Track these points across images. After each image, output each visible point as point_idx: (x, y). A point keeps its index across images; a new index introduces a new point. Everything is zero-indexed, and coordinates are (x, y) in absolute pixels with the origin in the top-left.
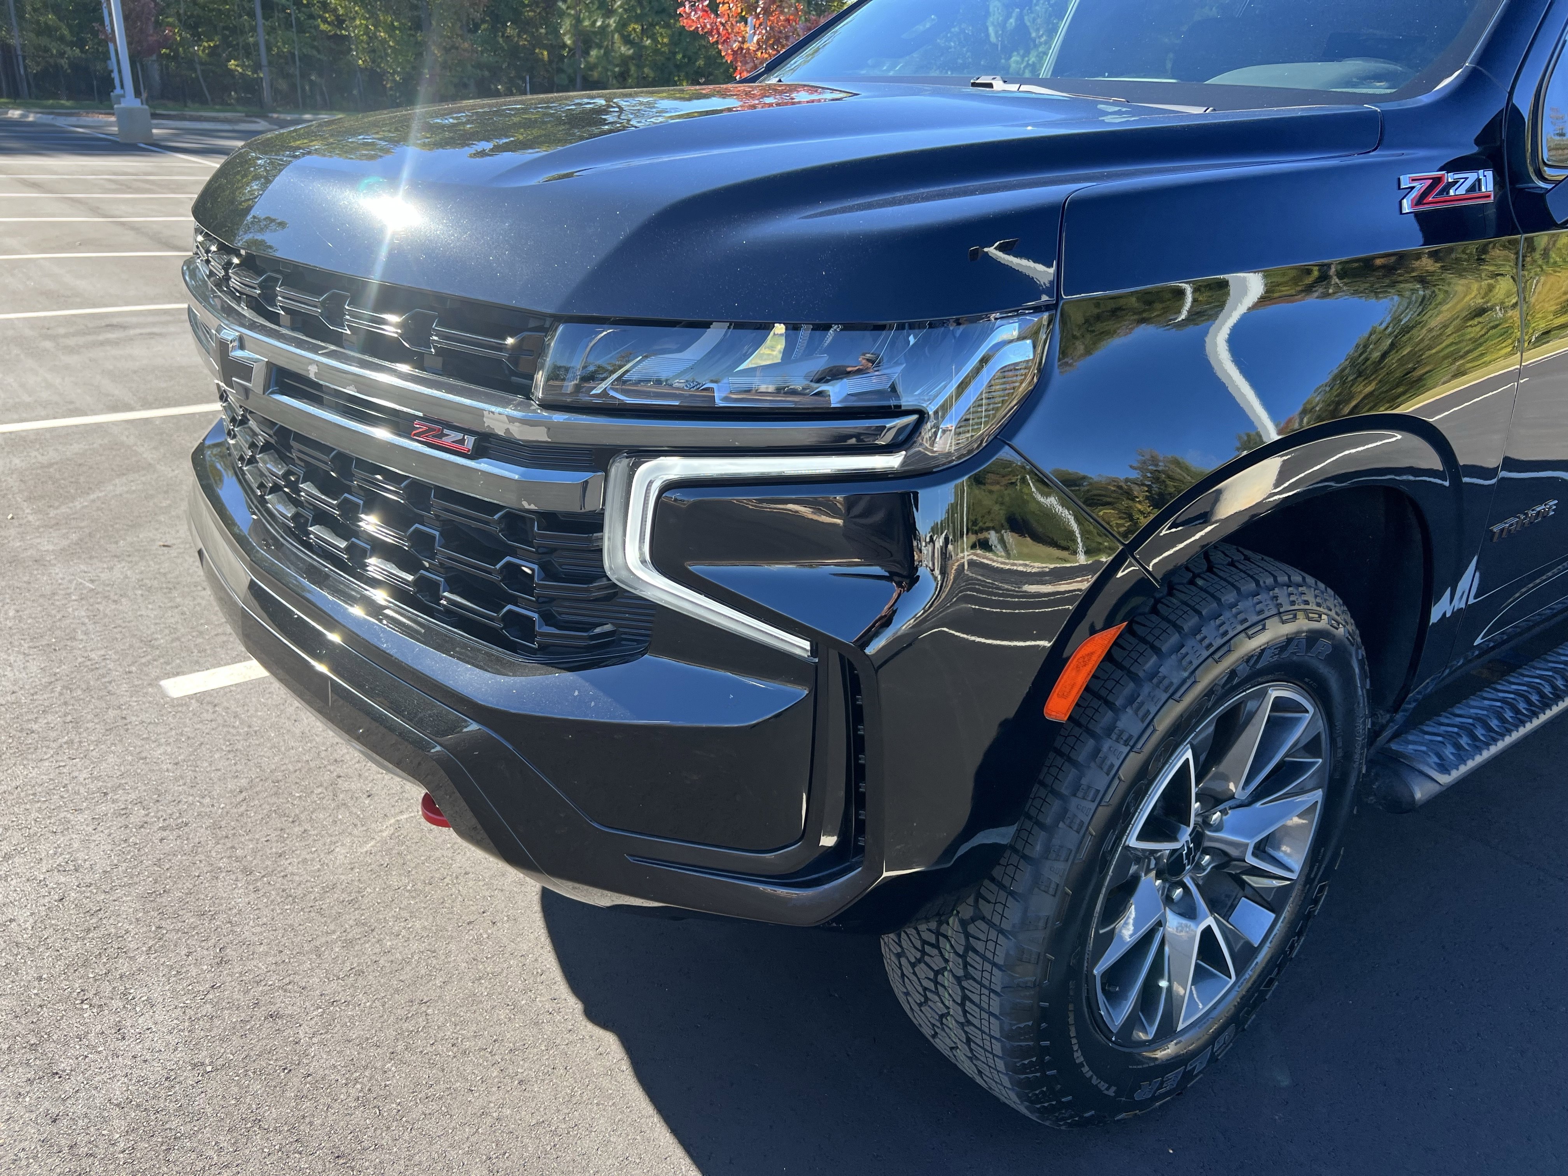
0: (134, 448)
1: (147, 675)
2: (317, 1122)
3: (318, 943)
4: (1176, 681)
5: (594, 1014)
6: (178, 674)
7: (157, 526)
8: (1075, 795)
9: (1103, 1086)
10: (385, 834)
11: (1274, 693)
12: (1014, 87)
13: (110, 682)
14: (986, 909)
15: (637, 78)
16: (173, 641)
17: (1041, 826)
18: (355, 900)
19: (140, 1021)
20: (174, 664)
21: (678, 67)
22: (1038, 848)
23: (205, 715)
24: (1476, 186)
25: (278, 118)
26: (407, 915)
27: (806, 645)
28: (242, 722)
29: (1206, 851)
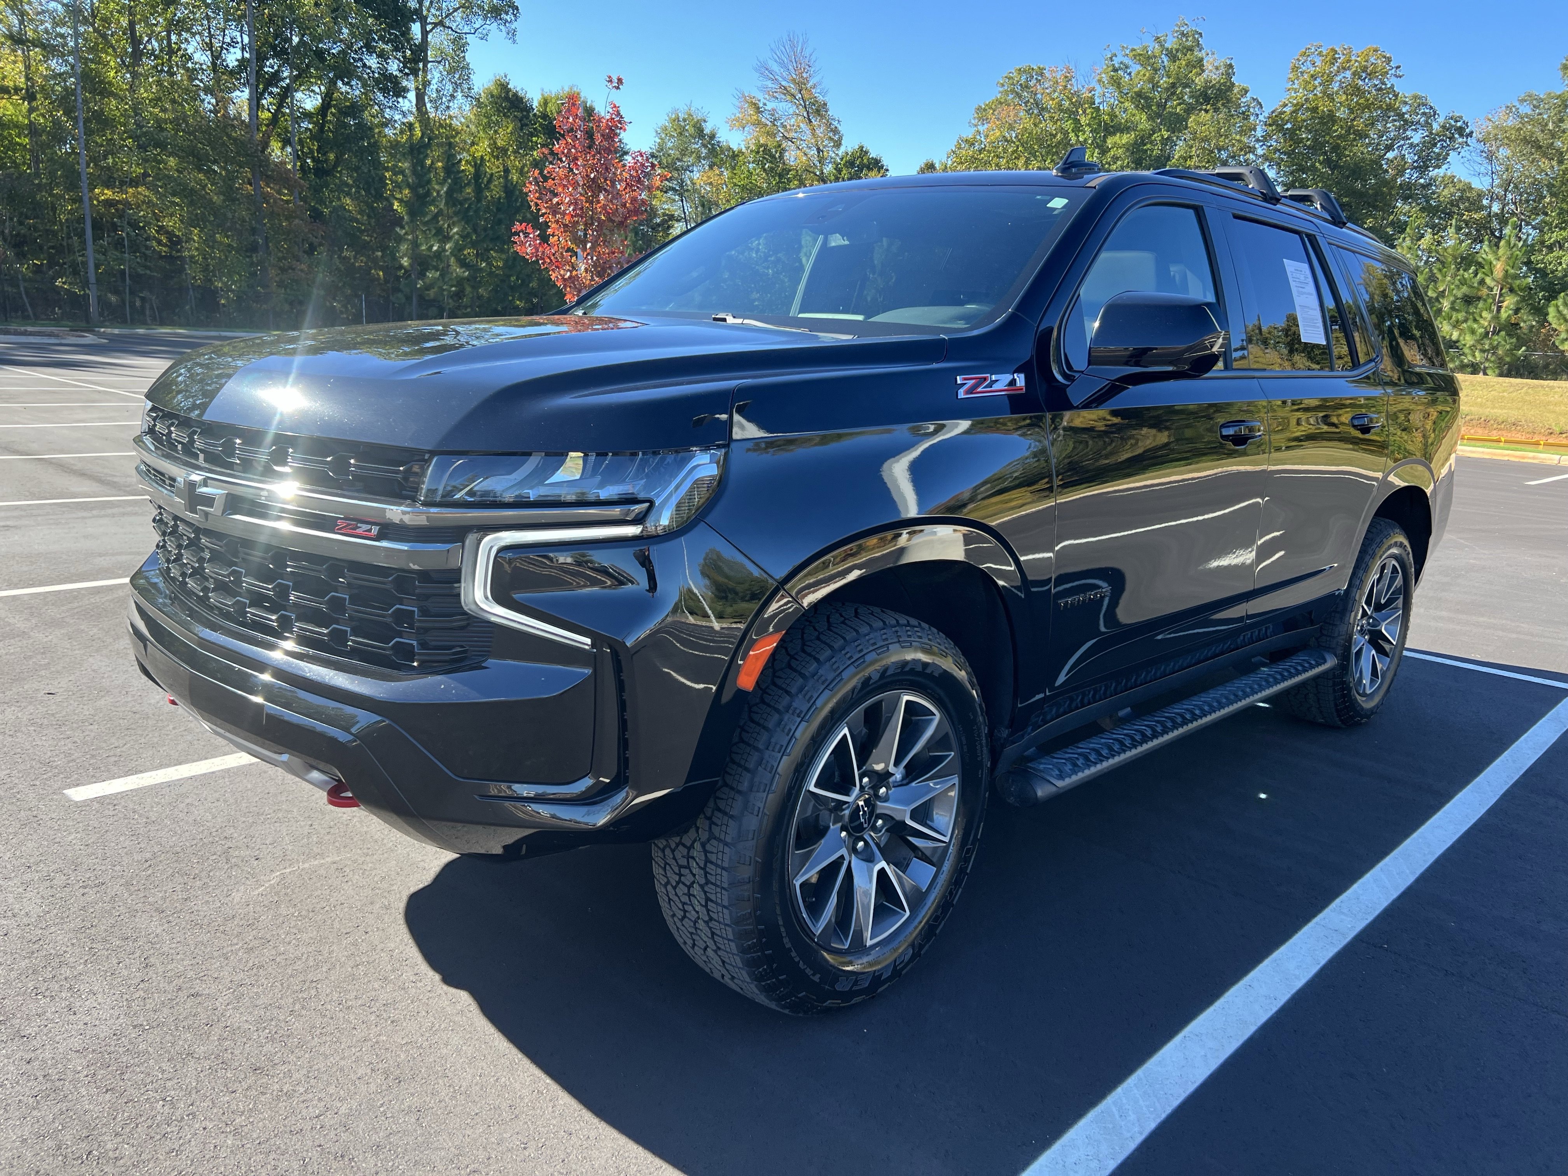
0: (7, 620)
1: (51, 786)
2: (237, 1052)
3: (225, 952)
4: (830, 678)
5: (448, 980)
6: (78, 785)
7: (40, 679)
8: (767, 749)
9: (809, 972)
10: (272, 882)
11: (906, 698)
12: (739, 321)
13: (18, 793)
14: (716, 830)
15: (472, 298)
16: (69, 762)
17: (747, 770)
18: (253, 924)
19: (86, 1003)
20: (73, 779)
21: (513, 288)
22: (746, 784)
23: (107, 811)
24: (1013, 382)
25: (104, 332)
26: (297, 931)
27: (588, 641)
28: (140, 816)
29: (879, 816)
